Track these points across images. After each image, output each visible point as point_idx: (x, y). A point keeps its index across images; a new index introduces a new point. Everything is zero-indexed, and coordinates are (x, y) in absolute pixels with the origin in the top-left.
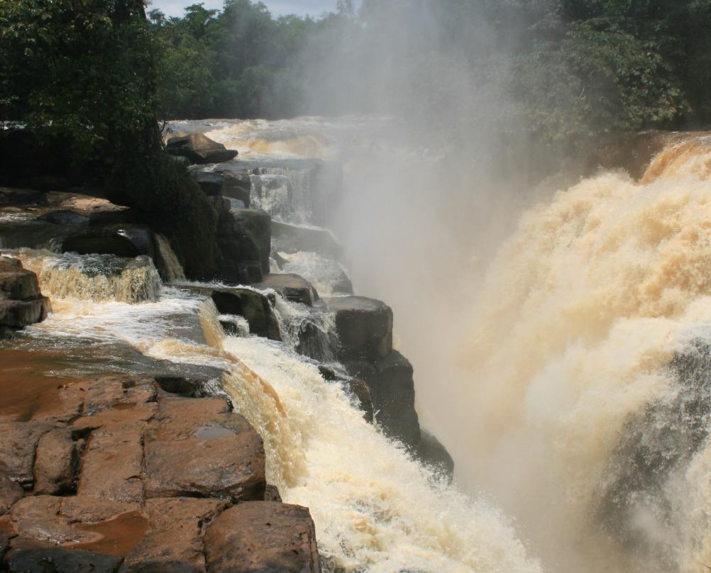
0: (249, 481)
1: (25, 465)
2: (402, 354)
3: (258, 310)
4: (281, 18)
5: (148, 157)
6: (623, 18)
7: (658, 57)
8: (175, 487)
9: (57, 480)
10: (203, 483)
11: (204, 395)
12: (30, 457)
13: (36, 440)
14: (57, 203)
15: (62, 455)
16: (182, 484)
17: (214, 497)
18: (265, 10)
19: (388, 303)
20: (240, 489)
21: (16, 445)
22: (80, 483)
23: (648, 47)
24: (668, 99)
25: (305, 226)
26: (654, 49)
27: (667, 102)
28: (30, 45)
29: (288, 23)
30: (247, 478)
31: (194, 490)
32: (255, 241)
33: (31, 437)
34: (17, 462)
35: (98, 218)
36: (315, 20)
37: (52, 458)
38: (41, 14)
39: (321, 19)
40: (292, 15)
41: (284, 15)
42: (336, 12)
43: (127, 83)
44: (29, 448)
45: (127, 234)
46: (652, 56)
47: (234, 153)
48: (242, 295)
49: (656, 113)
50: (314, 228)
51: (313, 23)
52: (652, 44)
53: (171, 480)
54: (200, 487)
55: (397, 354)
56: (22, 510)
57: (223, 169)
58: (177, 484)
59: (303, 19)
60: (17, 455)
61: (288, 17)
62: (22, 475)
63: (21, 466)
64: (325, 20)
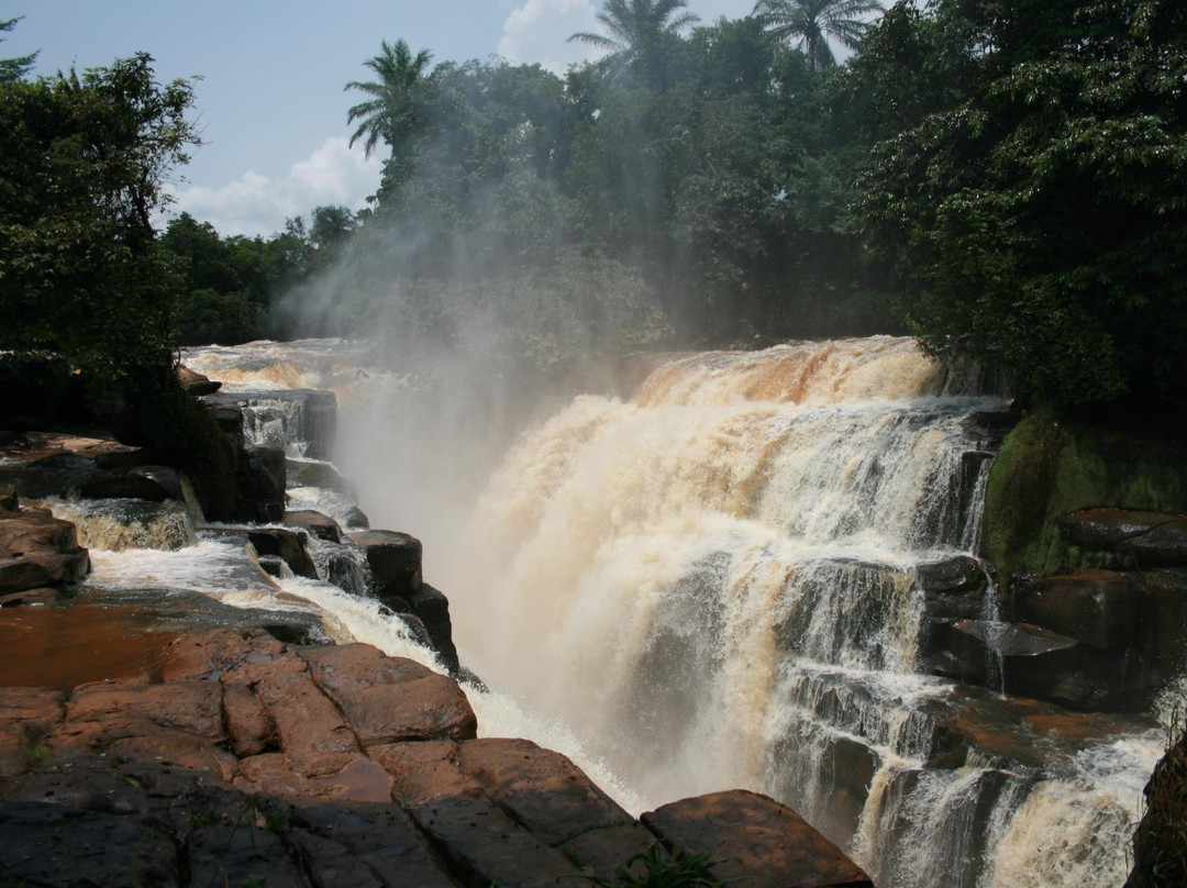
0: (463, 721)
1: (216, 725)
2: (432, 586)
3: (295, 550)
4: (229, 239)
5: (164, 394)
6: (605, 244)
7: (641, 282)
8: (392, 733)
9: (261, 738)
10: (420, 727)
11: (308, 642)
12: (218, 718)
13: (219, 700)
14: (42, 445)
15: (258, 713)
16: (398, 728)
17: (434, 739)
18: (212, 231)
19: (415, 535)
20: (456, 730)
21: (200, 706)
22: (281, 739)
23: (632, 272)
24: (653, 322)
25: (300, 459)
26: (636, 273)
27: (652, 325)
28: (49, 276)
29: (236, 244)
30: (462, 717)
31: (412, 734)
32: (272, 477)
33: (212, 697)
34: (207, 723)
35: (106, 461)
36: (265, 241)
37: (248, 716)
38: (57, 244)
39: (272, 240)
40: (241, 236)
41: (231, 236)
42: (287, 232)
43: (145, 317)
44: (215, 708)
45: (156, 476)
46: (636, 281)
47: (218, 385)
48: (278, 535)
49: (643, 336)
50: (310, 461)
51: (263, 244)
52: (635, 269)
53: (385, 726)
54: (417, 730)
55: (427, 587)
56: (256, 770)
57: (211, 402)
58: (394, 730)
59: (253, 240)
60: (203, 716)
61: (236, 238)
62: (215, 737)
63: (212, 727)
64: (276, 241)
